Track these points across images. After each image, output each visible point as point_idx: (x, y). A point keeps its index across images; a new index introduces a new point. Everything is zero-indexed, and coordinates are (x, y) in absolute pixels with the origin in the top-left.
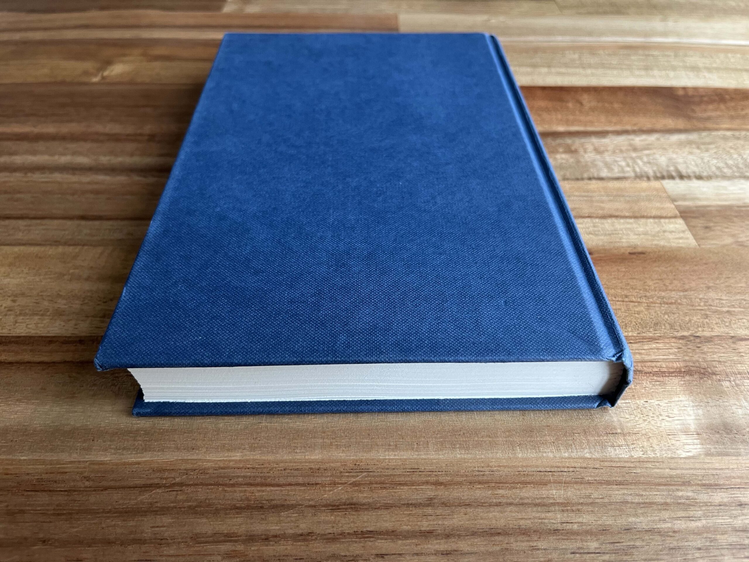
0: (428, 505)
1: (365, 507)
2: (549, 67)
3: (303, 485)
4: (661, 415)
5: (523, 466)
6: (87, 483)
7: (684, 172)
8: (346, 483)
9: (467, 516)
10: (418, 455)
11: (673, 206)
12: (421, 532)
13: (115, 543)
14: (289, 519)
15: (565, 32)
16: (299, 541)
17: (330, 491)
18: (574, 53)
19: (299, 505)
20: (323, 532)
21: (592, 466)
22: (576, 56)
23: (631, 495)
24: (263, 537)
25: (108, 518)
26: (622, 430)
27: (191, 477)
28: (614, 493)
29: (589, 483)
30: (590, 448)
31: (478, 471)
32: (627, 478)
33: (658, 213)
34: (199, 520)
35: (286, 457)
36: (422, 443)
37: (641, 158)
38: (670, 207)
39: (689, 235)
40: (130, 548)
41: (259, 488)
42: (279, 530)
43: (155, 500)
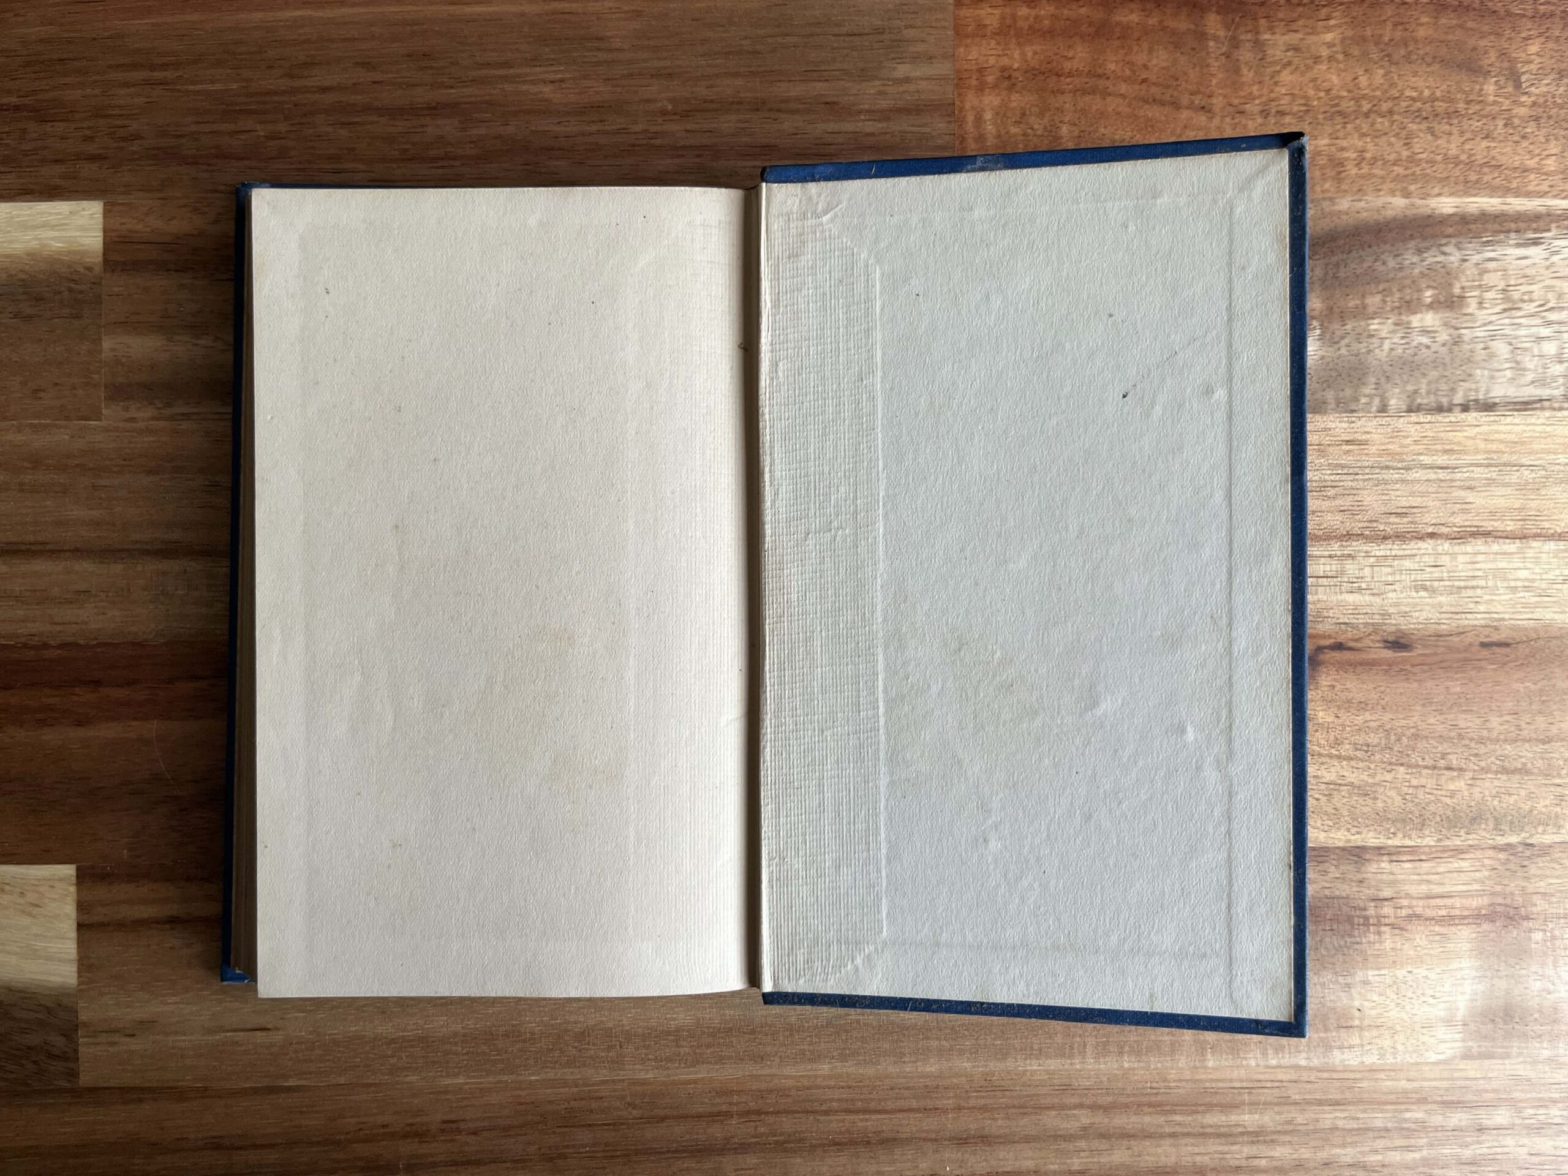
3: (918, 1110)
5: (1212, 1080)
6: (635, 1113)
8: (974, 1108)
10: (1071, 1064)
14: (904, 1157)
17: (954, 1118)
23: (1345, 1118)
26: (1361, 1022)
27: (769, 1101)
28: (1324, 1116)
29: (1295, 1103)
31: (1151, 1088)
41: (861, 1117)
43: (730, 1134)
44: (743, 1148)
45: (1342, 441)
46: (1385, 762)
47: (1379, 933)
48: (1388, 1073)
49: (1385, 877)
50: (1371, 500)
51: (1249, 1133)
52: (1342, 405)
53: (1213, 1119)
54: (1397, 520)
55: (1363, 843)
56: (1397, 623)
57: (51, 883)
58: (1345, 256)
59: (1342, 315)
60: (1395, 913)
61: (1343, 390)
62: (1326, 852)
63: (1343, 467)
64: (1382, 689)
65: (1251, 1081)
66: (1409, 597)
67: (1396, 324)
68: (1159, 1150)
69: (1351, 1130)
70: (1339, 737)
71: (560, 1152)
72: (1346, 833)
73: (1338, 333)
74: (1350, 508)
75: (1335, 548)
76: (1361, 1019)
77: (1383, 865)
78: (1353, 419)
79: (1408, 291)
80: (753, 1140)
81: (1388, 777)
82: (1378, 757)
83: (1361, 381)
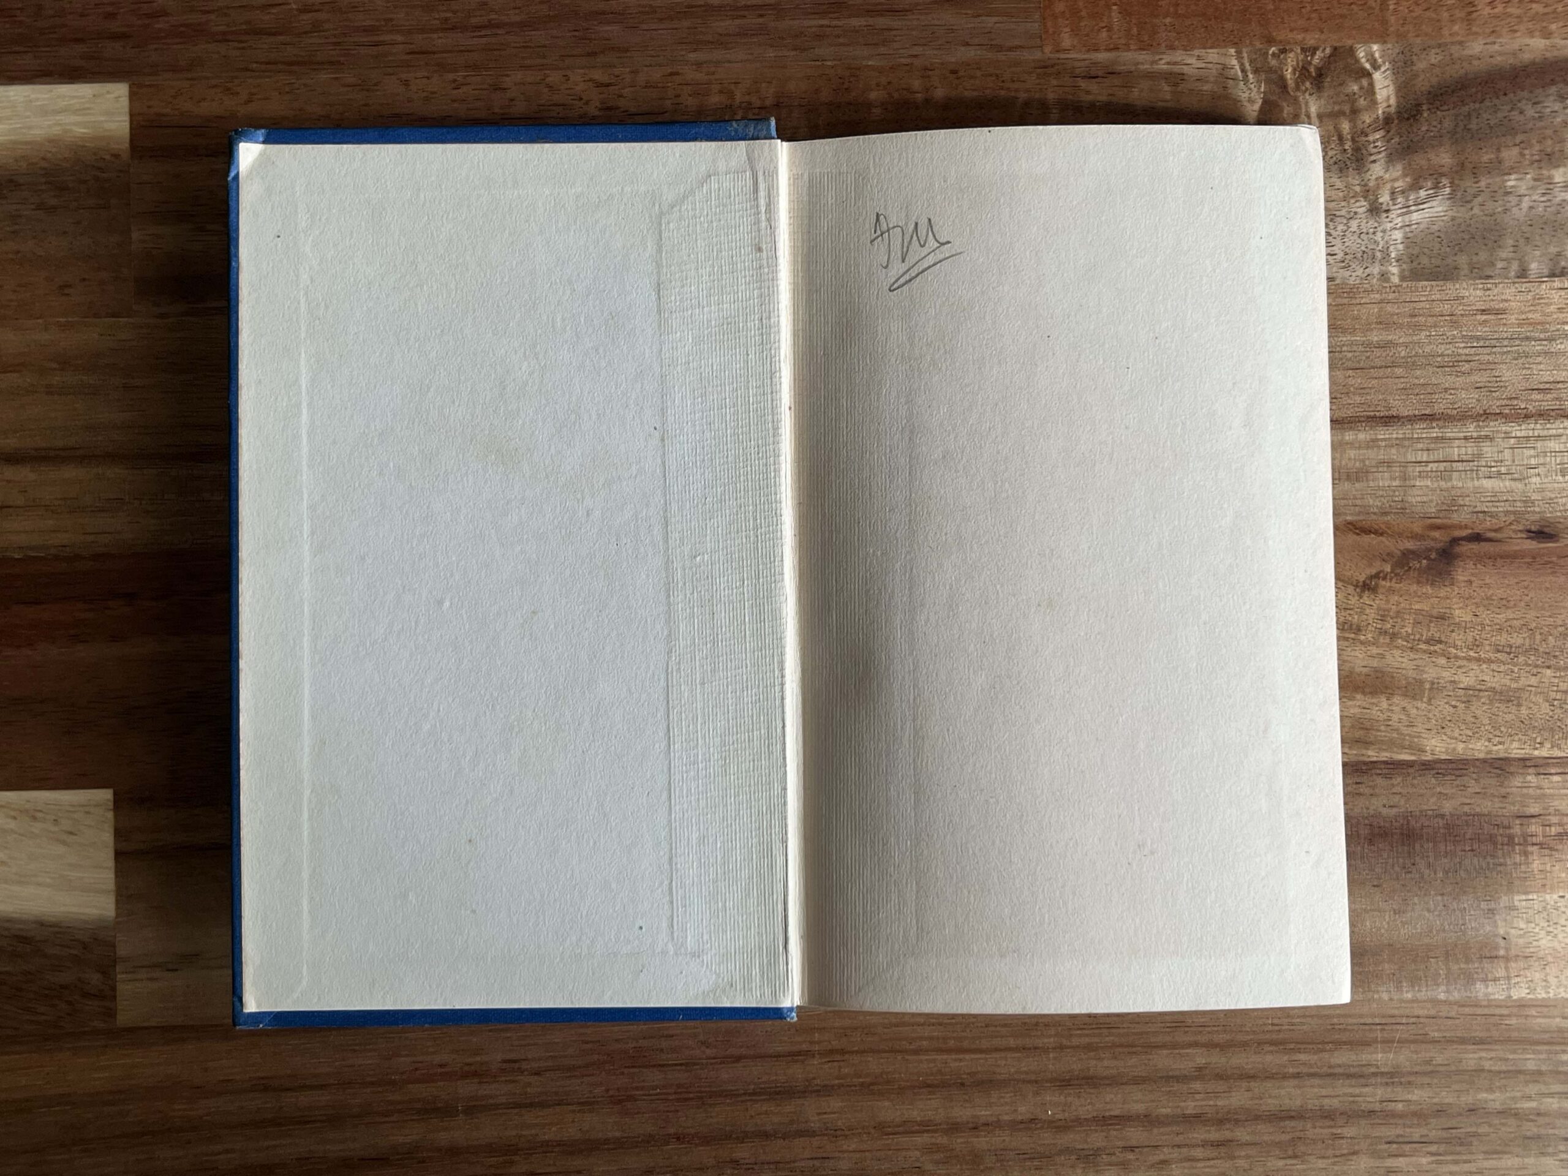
44: (826, 1091)
45: (1477, 310)
46: (1530, 665)
47: (1526, 854)
48: (1539, 1009)
49: (1531, 791)
50: (1510, 375)
51: (1382, 1073)
52: (1476, 270)
53: (1342, 1058)
54: (1539, 397)
55: (1506, 755)
56: (1540, 510)
57: (87, 809)
58: (1477, 105)
59: (1475, 171)
60: (1544, 832)
61: (1477, 254)
62: (1465, 764)
63: (1478, 339)
64: (1526, 584)
65: (1383, 1017)
66: (1555, 482)
67: (1535, 180)
68: (1283, 1092)
69: (1500, 1072)
70: (1478, 637)
71: (628, 1093)
72: (1487, 743)
73: (1471, 191)
74: (1487, 384)
75: (1471, 429)
76: (1507, 949)
77: (1529, 778)
78: (1489, 286)
79: (1549, 142)
80: (837, 1082)
81: (1533, 681)
82: (1521, 659)
83: (1497, 244)
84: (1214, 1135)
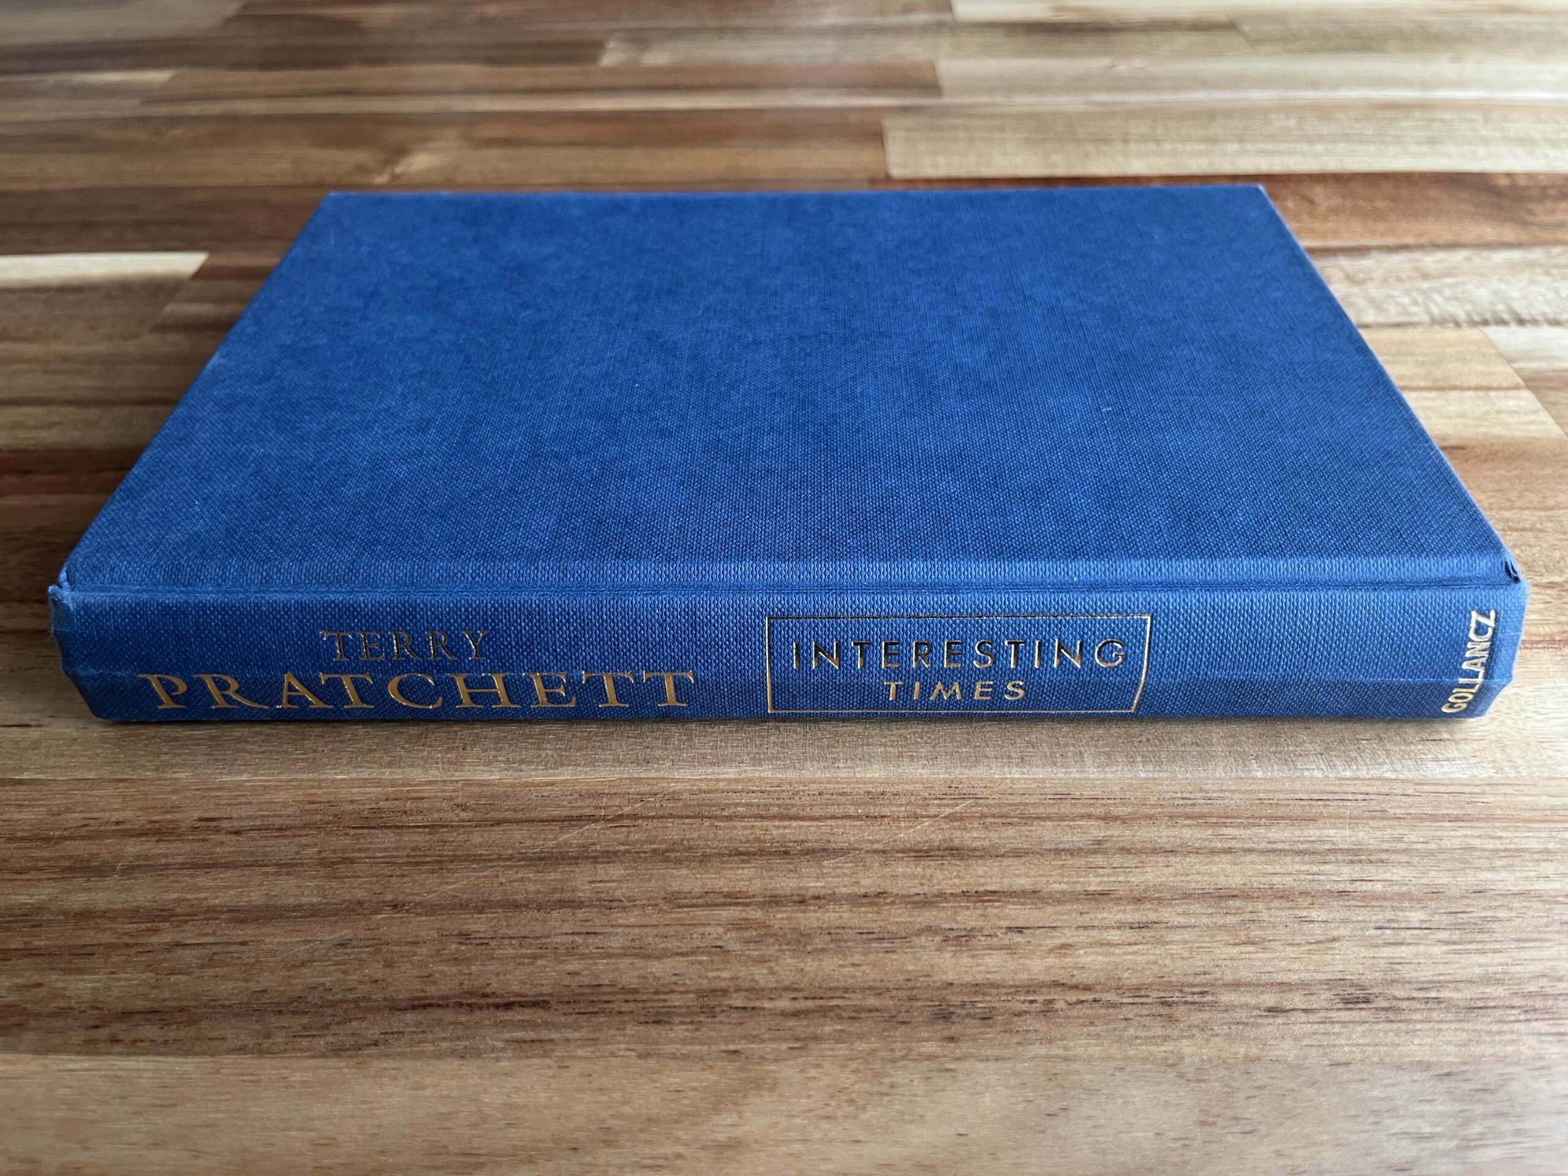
0: (1095, 852)
1: (977, 853)
2: (1241, 140)
3: (858, 818)
4: (1523, 710)
5: (1266, 791)
6: (463, 815)
7: (1525, 314)
8: (936, 816)
9: (1171, 870)
10: (1066, 773)
11: (1509, 370)
12: (1087, 893)
13: (526, 906)
14: (839, 871)
15: (1265, 82)
16: (863, 905)
17: (910, 827)
18: (1288, 118)
19: (855, 849)
20: (905, 892)
21: (1399, 791)
22: (1292, 122)
23: (1479, 837)
24: (796, 898)
25: (510, 867)
27: (649, 805)
28: (1447, 833)
29: (1397, 818)
30: (1392, 763)
31: (1183, 798)
32: (1470, 810)
33: (1483, 382)
34: (675, 872)
35: (819, 775)
36: (1070, 754)
37: (1439, 291)
38: (1505, 373)
39: (1545, 417)
40: (555, 914)
41: (777, 823)
42: (824, 887)
43: (590, 841)
44: (606, 857)
51: (1342, 850)
53: (1284, 834)
68: (1214, 869)
69: (1497, 850)
80: (622, 848)
84: (1131, 915)
